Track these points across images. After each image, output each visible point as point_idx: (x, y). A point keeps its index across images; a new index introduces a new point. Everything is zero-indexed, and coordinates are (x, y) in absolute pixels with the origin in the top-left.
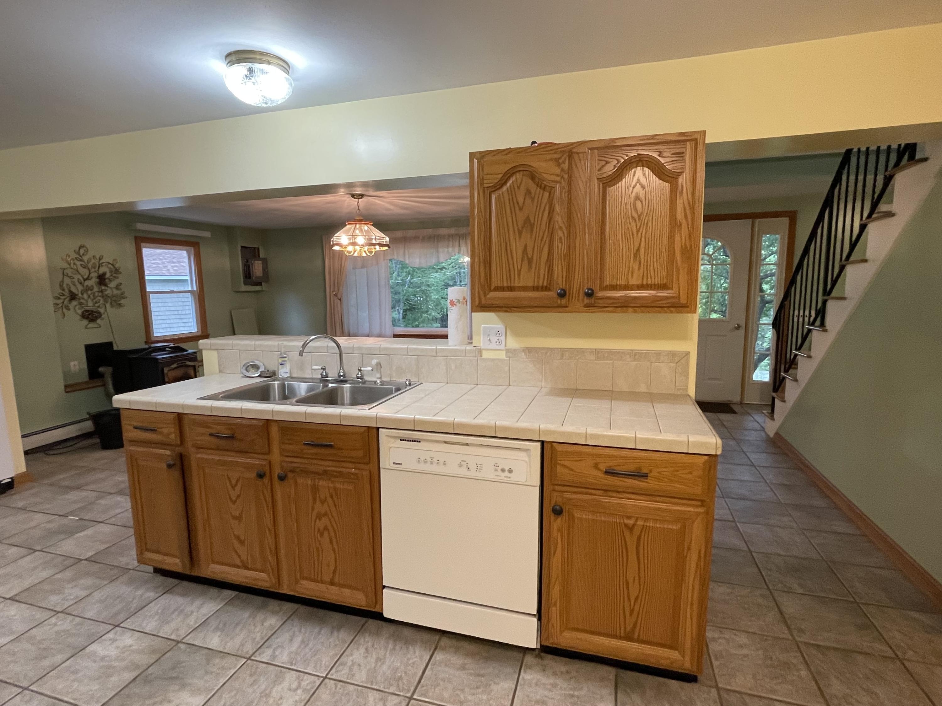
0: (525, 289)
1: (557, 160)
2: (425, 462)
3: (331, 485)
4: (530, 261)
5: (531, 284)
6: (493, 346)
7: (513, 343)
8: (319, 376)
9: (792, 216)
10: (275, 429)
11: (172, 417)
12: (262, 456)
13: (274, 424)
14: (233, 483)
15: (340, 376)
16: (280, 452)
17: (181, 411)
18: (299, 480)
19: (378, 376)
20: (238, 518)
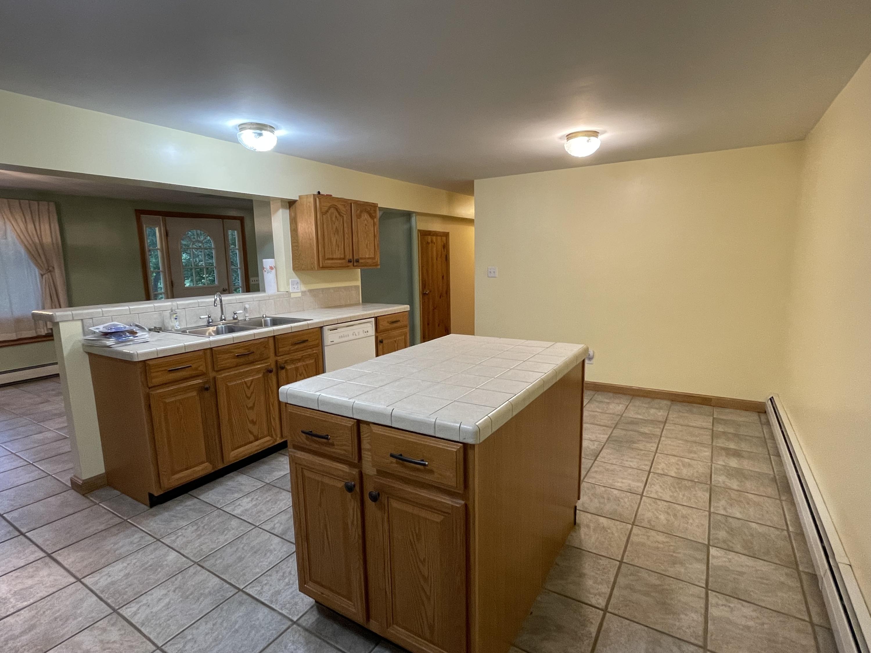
0: (336, 259)
1: (344, 205)
2: (342, 337)
3: (304, 363)
4: (338, 247)
5: (339, 257)
6: (295, 291)
7: (303, 288)
8: (206, 324)
9: (242, 220)
10: (271, 342)
11: (201, 353)
12: (266, 361)
13: (272, 339)
14: (249, 385)
15: (221, 320)
16: (276, 355)
17: (209, 347)
18: (288, 367)
19: (247, 315)
20: (252, 408)
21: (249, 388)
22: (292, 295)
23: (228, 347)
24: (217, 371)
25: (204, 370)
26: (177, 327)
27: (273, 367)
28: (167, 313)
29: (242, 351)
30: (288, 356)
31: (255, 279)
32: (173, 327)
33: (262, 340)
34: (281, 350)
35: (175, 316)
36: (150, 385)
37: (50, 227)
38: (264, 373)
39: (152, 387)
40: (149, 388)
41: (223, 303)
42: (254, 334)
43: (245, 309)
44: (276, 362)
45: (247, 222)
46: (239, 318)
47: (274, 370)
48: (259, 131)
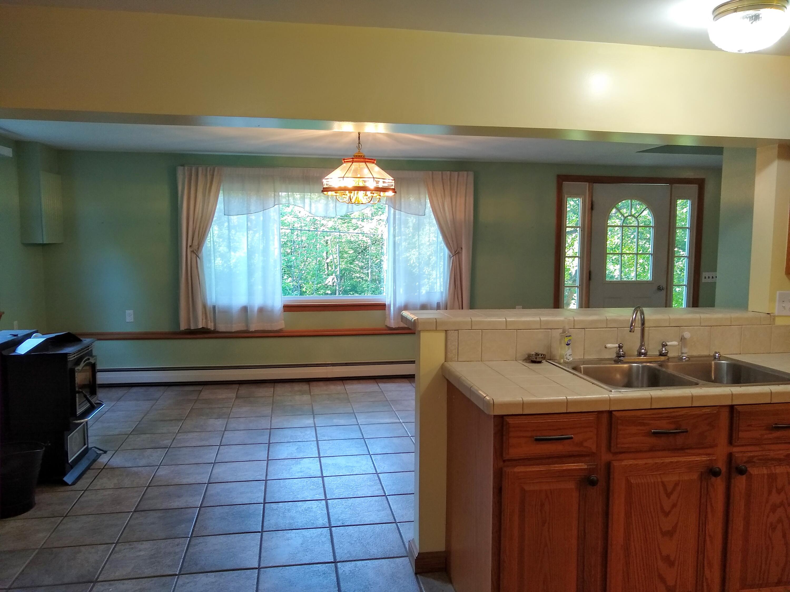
6: (787, 312)
8: (614, 356)
9: (701, 183)
10: (725, 415)
11: (592, 418)
12: (709, 451)
13: (727, 410)
14: (669, 489)
15: (640, 354)
16: (730, 442)
17: (607, 408)
18: (754, 471)
19: (685, 350)
20: (670, 534)
21: (668, 495)
22: (779, 322)
23: (639, 413)
24: (615, 454)
25: (594, 449)
26: (569, 357)
27: (721, 465)
28: (557, 334)
29: (664, 426)
30: (757, 448)
31: (711, 274)
32: (562, 357)
33: (708, 410)
34: (741, 434)
35: (567, 340)
36: (506, 457)
37: (466, 200)
38: (702, 474)
39: (509, 460)
40: (504, 461)
41: (646, 324)
42: (692, 398)
43: (683, 339)
44: (730, 456)
45: (709, 188)
46: (670, 355)
47: (724, 470)
48: (752, 12)
